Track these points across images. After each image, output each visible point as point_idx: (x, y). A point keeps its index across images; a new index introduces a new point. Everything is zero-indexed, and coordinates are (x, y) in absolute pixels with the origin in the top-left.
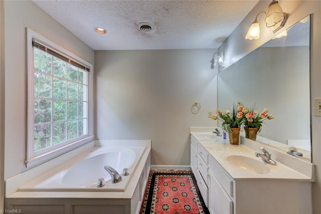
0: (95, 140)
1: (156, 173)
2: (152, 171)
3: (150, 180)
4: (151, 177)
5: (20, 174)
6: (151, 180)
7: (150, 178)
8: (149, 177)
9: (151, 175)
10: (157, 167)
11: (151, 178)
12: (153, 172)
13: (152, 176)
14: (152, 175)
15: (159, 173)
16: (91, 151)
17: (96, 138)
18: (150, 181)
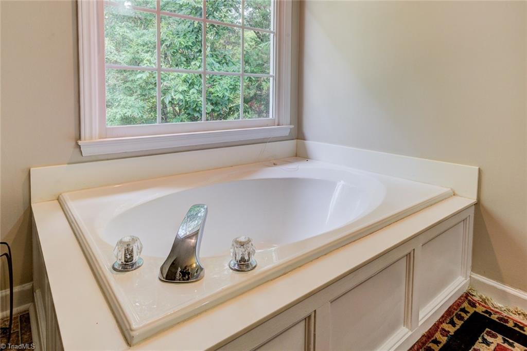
0: (297, 139)
1: (494, 317)
2: (477, 299)
3: (438, 336)
4: (453, 323)
5: (66, 165)
6: (444, 340)
7: (446, 326)
8: (440, 322)
9: (460, 318)
10: (504, 295)
11: (452, 330)
12: (480, 309)
13: (459, 323)
14: (466, 317)
15: (510, 324)
16: (274, 164)
17: (299, 134)
18: (436, 342)
